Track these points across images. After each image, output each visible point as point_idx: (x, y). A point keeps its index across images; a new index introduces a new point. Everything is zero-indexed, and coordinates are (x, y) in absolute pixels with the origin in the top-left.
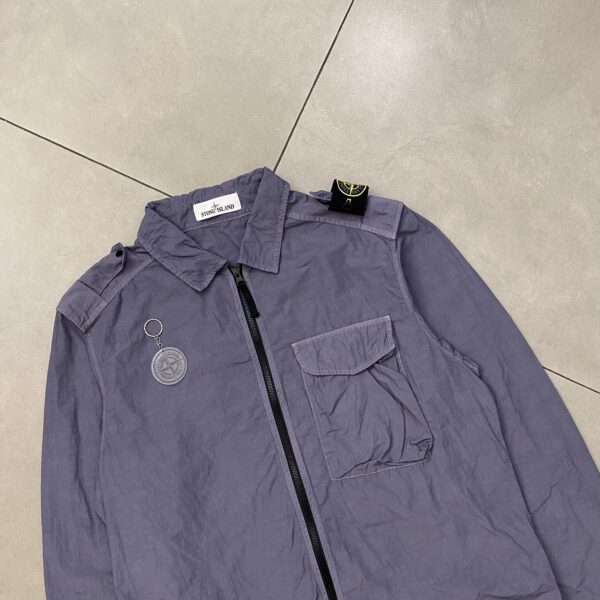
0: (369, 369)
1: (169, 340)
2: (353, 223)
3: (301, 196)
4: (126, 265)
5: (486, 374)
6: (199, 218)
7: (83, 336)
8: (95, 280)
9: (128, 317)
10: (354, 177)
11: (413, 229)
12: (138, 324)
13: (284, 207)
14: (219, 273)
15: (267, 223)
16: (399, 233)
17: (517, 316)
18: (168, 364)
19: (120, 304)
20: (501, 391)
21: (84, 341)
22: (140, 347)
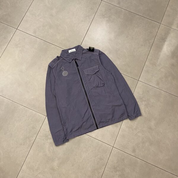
0: (95, 73)
1: (65, 70)
2: (92, 53)
3: (84, 49)
4: (59, 59)
5: (112, 74)
6: (69, 52)
7: (52, 69)
8: (54, 61)
9: (59, 67)
10: (92, 46)
11: (101, 54)
12: (61, 67)
13: (82, 50)
14: (72, 60)
15: (79, 53)
16: (99, 54)
17: (116, 66)
18: (65, 73)
19: (58, 65)
20: (114, 76)
21: (52, 70)
22: (61, 71)
